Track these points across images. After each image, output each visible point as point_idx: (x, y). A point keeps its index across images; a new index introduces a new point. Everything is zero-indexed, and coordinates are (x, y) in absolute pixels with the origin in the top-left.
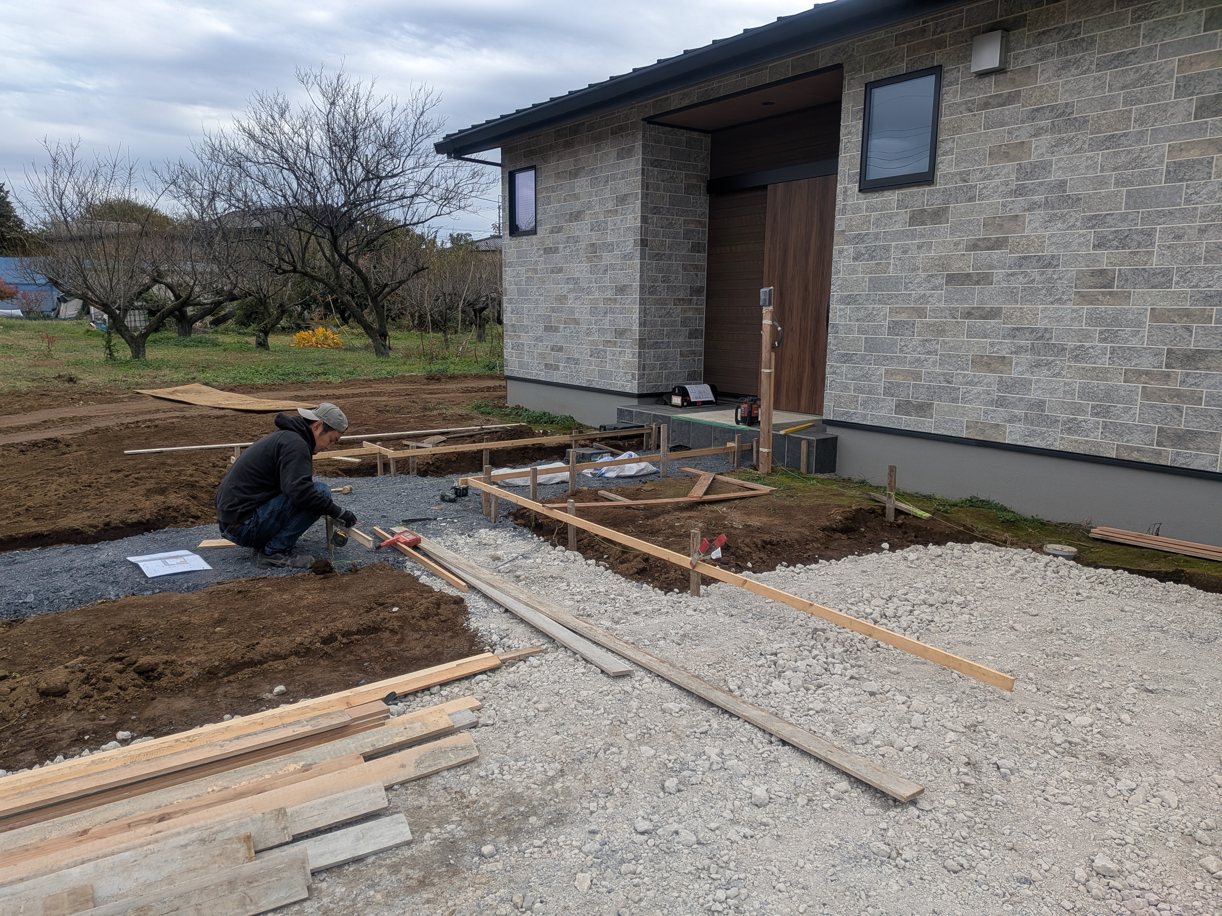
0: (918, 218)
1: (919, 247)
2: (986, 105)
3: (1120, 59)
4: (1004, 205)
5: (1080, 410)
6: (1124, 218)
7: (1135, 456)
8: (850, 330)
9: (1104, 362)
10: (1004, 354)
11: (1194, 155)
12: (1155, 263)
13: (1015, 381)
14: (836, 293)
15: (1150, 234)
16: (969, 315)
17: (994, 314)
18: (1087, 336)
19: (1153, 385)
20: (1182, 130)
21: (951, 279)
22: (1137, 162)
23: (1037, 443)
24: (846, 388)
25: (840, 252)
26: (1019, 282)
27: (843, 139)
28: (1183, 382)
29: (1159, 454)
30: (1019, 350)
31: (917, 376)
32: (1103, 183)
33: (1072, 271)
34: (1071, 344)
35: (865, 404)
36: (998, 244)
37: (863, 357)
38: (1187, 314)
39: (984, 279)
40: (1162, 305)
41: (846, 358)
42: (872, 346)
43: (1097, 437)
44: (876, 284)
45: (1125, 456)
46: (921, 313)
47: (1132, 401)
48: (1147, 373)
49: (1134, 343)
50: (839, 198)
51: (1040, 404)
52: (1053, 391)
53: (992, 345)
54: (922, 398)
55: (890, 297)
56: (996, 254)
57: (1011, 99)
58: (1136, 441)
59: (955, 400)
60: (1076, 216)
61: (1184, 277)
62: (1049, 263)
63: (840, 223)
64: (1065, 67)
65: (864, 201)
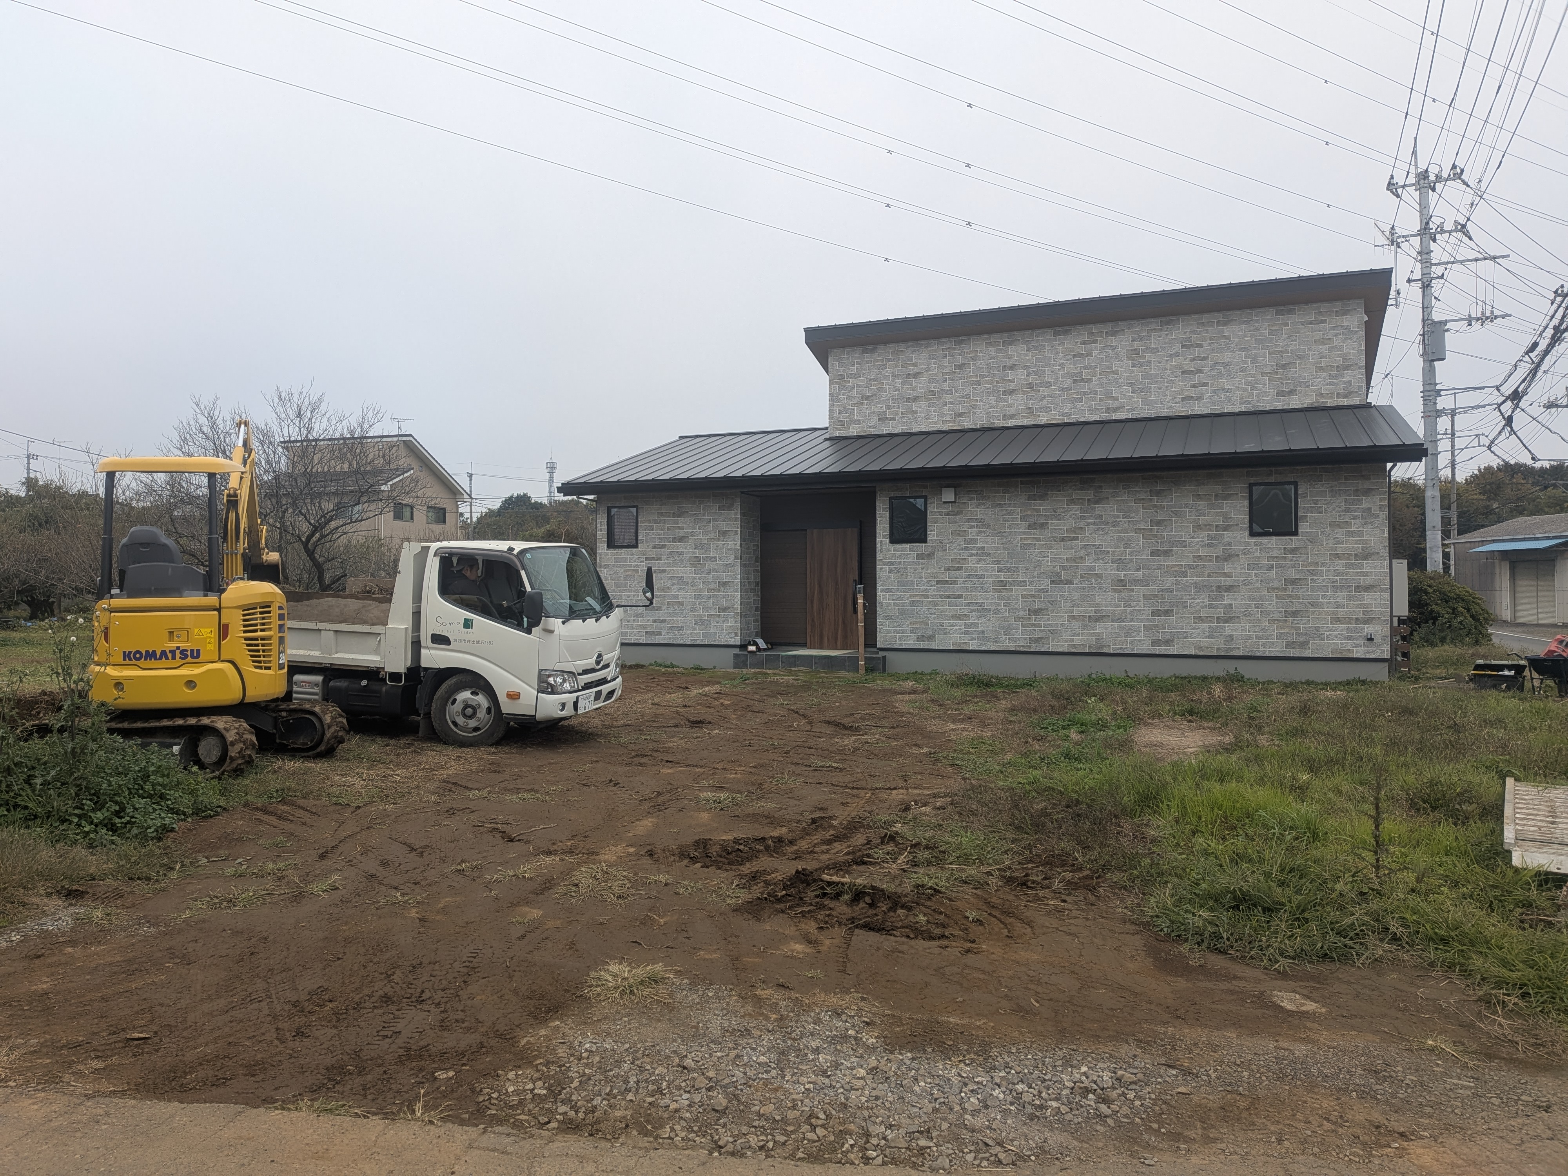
0: (919, 556)
1: (922, 568)
2: (948, 514)
3: (1000, 506)
4: (959, 554)
5: (999, 633)
6: (1008, 561)
7: (1022, 649)
8: (889, 604)
9: (1006, 614)
10: (965, 613)
11: (1029, 542)
12: (1020, 578)
13: (972, 624)
14: (879, 587)
15: (1018, 568)
16: (948, 597)
17: (960, 597)
18: (999, 605)
20: (1024, 533)
21: (938, 582)
22: (1010, 542)
23: (984, 648)
24: (889, 632)
25: (881, 569)
26: (969, 584)
27: (878, 519)
28: (1035, 621)
29: (1030, 647)
30: (972, 611)
31: (927, 624)
32: (998, 548)
33: (990, 580)
34: (993, 608)
35: (900, 638)
36: (959, 569)
37: (898, 617)
38: (1033, 596)
39: (954, 583)
40: (1025, 593)
41: (888, 618)
42: (901, 611)
43: (1007, 643)
44: (901, 584)
45: (1018, 649)
46: (926, 597)
47: (1018, 629)
48: (1022, 618)
49: (1016, 607)
50: (878, 545)
51: (983, 632)
52: (988, 627)
53: (960, 609)
54: (930, 633)
55: (909, 590)
56: (958, 573)
57: (958, 513)
58: (1021, 643)
59: (946, 633)
60: (989, 560)
61: (1031, 583)
62: (981, 577)
63: (879, 556)
64: (980, 504)
65: (892, 547)
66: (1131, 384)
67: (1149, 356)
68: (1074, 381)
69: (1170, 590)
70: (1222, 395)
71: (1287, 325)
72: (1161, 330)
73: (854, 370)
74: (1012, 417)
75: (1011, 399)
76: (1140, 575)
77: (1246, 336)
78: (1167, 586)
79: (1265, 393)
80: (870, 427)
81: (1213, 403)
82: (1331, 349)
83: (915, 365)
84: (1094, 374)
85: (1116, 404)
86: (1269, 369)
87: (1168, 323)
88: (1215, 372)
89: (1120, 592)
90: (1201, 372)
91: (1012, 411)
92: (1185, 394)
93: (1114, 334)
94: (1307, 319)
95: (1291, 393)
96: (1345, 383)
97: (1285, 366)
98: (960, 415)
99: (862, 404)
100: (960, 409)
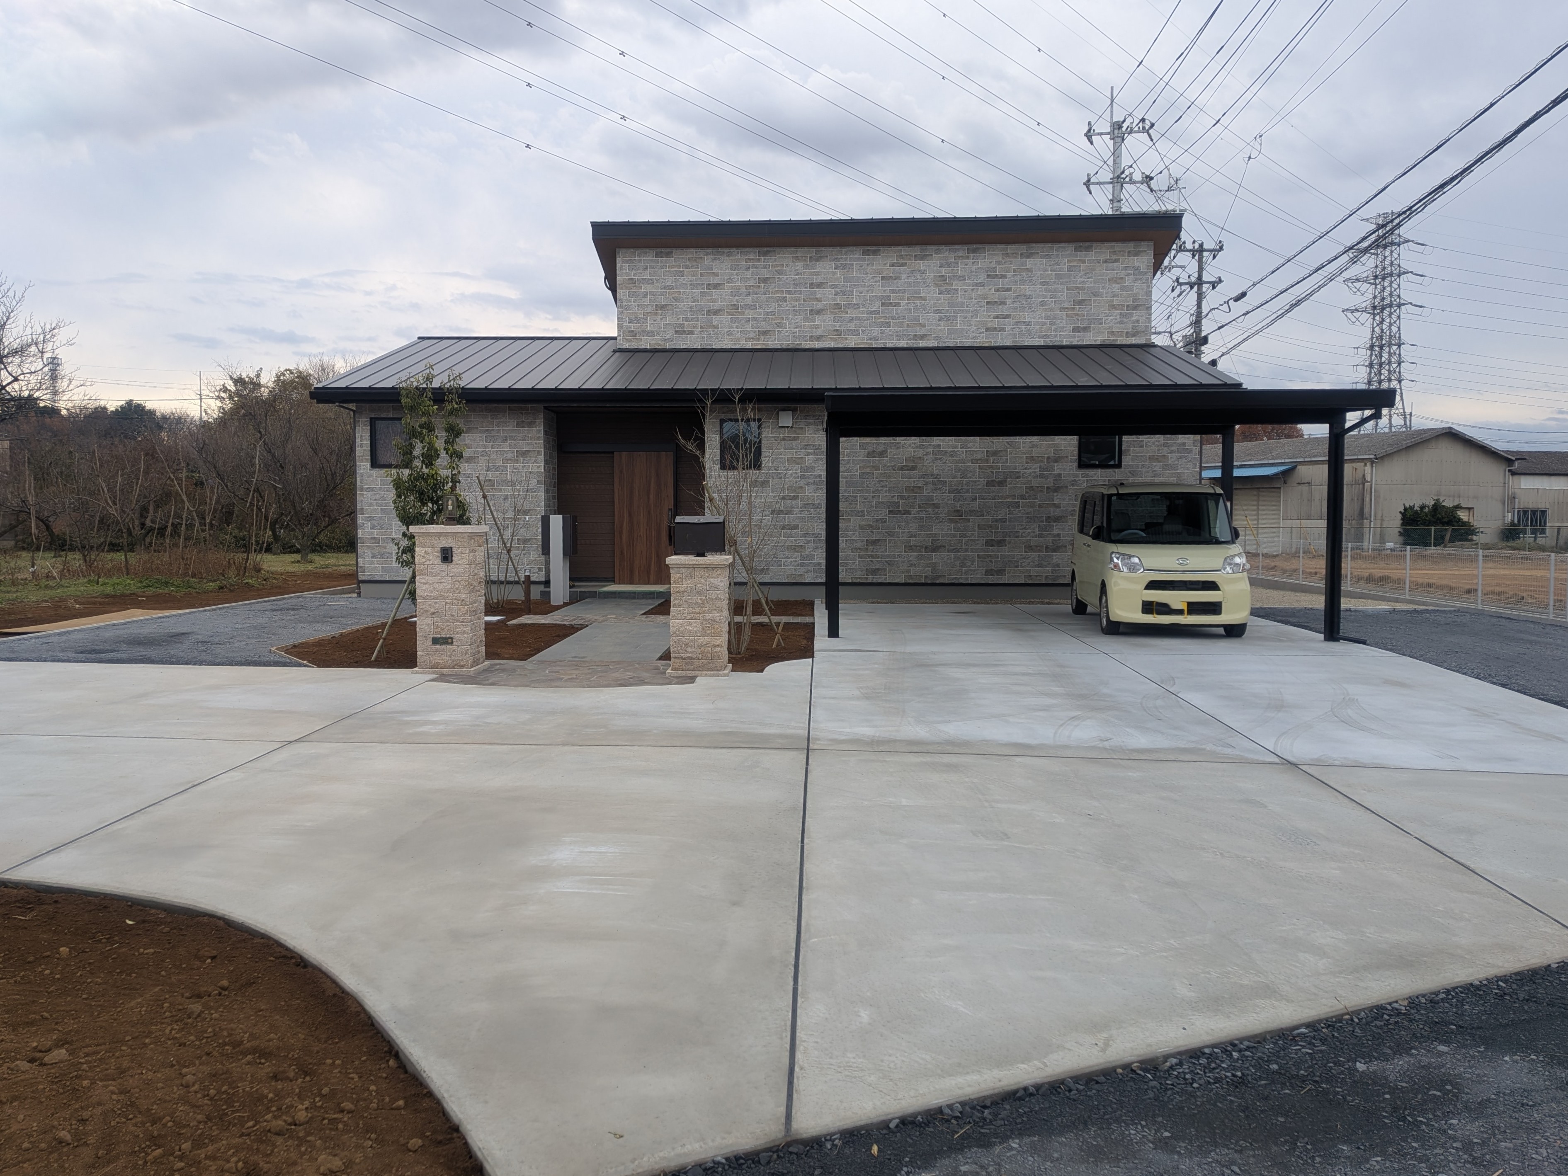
0: (752, 483)
1: (756, 497)
2: (784, 440)
4: (796, 482)
6: (845, 490)
7: (858, 581)
10: (801, 544)
13: (808, 556)
16: (783, 527)
17: (796, 527)
19: (862, 553)
21: (773, 512)
22: (849, 470)
23: (819, 580)
27: (707, 442)
28: (872, 551)
29: (867, 578)
30: (808, 542)
31: (760, 556)
38: (871, 526)
40: (863, 523)
43: (843, 574)
44: (732, 513)
45: (855, 581)
46: (759, 527)
47: (855, 560)
48: (860, 549)
49: (854, 538)
50: (707, 471)
53: (796, 540)
55: (742, 520)
56: (794, 502)
57: (795, 439)
58: (858, 574)
59: (780, 566)
63: (708, 482)
64: (817, 430)
65: (723, 473)
66: (937, 312)
67: (957, 285)
68: (883, 304)
69: (1003, 520)
70: (1023, 328)
71: (1084, 262)
72: (968, 258)
73: (646, 275)
74: (819, 338)
75: (818, 320)
76: (975, 505)
77: (1046, 270)
78: (1000, 516)
79: (1063, 328)
80: (665, 340)
81: (1015, 335)
82: (1123, 288)
83: (716, 275)
84: (903, 299)
85: (923, 331)
86: (1066, 305)
87: (974, 251)
88: (1017, 305)
89: (957, 522)
90: (1004, 303)
91: (819, 332)
92: (989, 325)
93: (922, 258)
94: (1103, 257)
95: (1086, 329)
96: (1133, 322)
97: (1081, 302)
98: (765, 333)
99: (656, 314)
100: (764, 326)
